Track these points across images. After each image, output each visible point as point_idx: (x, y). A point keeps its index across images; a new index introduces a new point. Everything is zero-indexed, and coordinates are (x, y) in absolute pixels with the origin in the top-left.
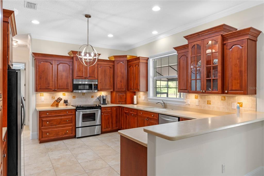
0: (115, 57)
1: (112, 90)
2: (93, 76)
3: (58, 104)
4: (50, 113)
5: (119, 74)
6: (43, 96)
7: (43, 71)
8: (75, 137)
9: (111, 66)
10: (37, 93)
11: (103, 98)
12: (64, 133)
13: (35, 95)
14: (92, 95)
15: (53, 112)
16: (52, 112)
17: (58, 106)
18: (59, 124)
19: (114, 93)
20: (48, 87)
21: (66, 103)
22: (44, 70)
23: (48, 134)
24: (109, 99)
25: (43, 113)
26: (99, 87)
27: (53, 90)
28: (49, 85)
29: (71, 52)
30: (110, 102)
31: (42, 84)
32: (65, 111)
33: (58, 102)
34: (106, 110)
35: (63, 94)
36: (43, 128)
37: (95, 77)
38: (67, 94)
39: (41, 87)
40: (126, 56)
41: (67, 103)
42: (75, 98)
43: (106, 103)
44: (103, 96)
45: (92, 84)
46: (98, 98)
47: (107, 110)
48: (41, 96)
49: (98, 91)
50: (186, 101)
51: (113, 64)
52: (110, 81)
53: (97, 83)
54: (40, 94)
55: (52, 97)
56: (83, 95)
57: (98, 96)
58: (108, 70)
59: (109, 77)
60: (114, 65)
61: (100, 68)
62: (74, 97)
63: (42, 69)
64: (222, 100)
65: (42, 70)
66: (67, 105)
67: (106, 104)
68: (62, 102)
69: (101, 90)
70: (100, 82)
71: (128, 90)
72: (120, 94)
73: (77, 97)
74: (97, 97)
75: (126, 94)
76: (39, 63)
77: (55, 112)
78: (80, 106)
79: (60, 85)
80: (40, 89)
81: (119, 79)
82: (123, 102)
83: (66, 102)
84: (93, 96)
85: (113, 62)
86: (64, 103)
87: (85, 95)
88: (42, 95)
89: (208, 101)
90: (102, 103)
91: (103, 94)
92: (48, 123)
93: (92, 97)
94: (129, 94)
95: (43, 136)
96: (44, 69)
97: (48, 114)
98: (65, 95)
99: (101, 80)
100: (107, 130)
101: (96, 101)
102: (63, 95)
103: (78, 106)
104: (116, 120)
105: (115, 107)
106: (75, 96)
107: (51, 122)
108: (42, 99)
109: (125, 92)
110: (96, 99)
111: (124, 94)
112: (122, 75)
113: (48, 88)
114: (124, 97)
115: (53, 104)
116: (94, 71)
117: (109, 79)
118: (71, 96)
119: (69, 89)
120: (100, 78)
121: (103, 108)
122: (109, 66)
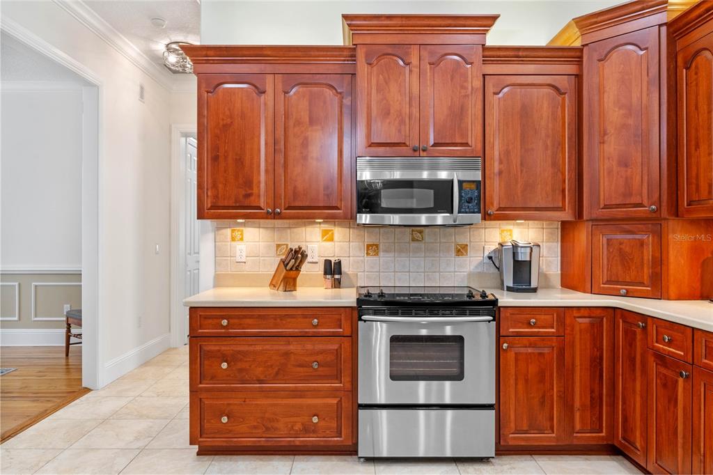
0: (587, 23)
1: (567, 215)
2: (458, 140)
3: (295, 279)
4: (236, 321)
5: (614, 116)
6: (242, 239)
7: (227, 124)
8: (349, 450)
9: (565, 83)
10: (218, 229)
11: (515, 254)
12: (298, 427)
13: (211, 236)
14: (462, 240)
15: (251, 317)
16: (245, 317)
17: (295, 285)
18: (275, 379)
19: (582, 236)
20: (248, 196)
21: (332, 273)
22: (229, 121)
23: (225, 419)
24: (549, 262)
25: (206, 318)
26: (495, 193)
27: (268, 212)
28: (251, 187)
30: (557, 281)
31: (220, 186)
32: (305, 317)
33: (288, 267)
34: (529, 325)
35: (325, 233)
36: (207, 390)
37: (466, 144)
38: (339, 232)
39: (216, 197)
41: (340, 273)
42: (377, 254)
43: (534, 285)
44: (515, 247)
45: (452, 181)
46: (490, 258)
47: (535, 326)
48: (233, 239)
49: (487, 217)
51: (571, 69)
52: (554, 164)
53: (478, 175)
54: (229, 231)
55: (278, 246)
56: (413, 240)
57: (492, 247)
58: (545, 105)
59: (549, 143)
60: (579, 77)
61: (496, 98)
62: (373, 249)
63: (223, 120)
65: (221, 123)
66: (337, 284)
67: (535, 290)
68: (312, 269)
69: (505, 214)
70: (500, 173)
71: (676, 212)
72: (620, 237)
73: (386, 251)
74: (486, 254)
75: (660, 236)
76: (208, 92)
77: (259, 317)
78: (382, 295)
79: (295, 187)
80: (213, 207)
81: (612, 147)
82: (642, 284)
83: (333, 269)
84: (465, 247)
85: (575, 56)
86: (326, 273)
87: (427, 239)
88: (237, 234)
90: (509, 282)
91: (521, 233)
92: (224, 365)
93: (461, 250)
95: (207, 425)
96: (231, 117)
97: (225, 322)
98: (332, 240)
99: (501, 162)
100: (535, 438)
101: (479, 270)
102: (323, 237)
103: (369, 295)
104: (592, 391)
105: (582, 312)
106: (377, 246)
107: (239, 365)
108: (238, 253)
109: (654, 223)
110: (482, 263)
111: (649, 239)
112: (631, 121)
113: (247, 202)
114: (648, 253)
115: (275, 274)
116: (463, 109)
117: (549, 152)
118: (357, 243)
119: (339, 209)
120: (496, 149)
121: (508, 314)
122: (548, 82)
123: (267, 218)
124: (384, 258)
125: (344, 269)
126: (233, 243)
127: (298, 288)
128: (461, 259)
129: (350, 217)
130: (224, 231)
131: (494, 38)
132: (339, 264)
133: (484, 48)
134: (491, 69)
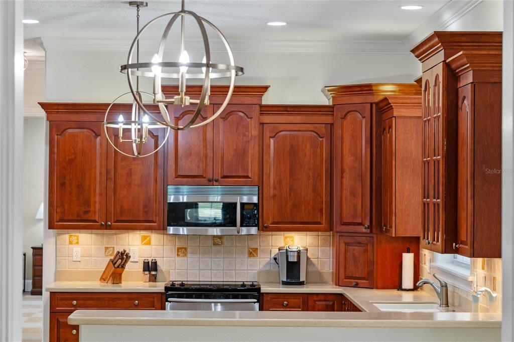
1: (325, 228)
2: (241, 174)
3: (120, 275)
4: (82, 302)
5: (348, 160)
6: (77, 243)
7: (71, 159)
9: (322, 129)
10: (59, 234)
11: (287, 257)
13: (53, 240)
14: (253, 245)
15: (93, 299)
16: (88, 299)
17: (120, 279)
19: (335, 243)
20: (86, 212)
21: (149, 271)
22: (73, 157)
25: (62, 299)
26: (269, 213)
27: (102, 224)
28: (89, 206)
31: (66, 205)
32: (129, 299)
33: (116, 266)
34: (283, 306)
35: (144, 238)
37: (247, 177)
38: (155, 237)
39: (63, 213)
40: (368, 88)
41: (156, 270)
42: (185, 255)
43: (302, 280)
44: (288, 251)
45: (235, 204)
46: (275, 259)
47: (288, 306)
48: (71, 243)
49: (264, 229)
51: (325, 119)
52: (315, 190)
53: (255, 200)
54: (67, 236)
55: (107, 248)
56: (215, 244)
58: (308, 146)
59: (311, 174)
60: (332, 125)
61: (272, 141)
62: (182, 251)
63: (69, 156)
65: (67, 158)
66: (153, 279)
67: (302, 283)
69: (279, 225)
70: (274, 196)
71: (381, 230)
72: (356, 246)
73: (192, 253)
74: (273, 255)
75: (374, 248)
76: (57, 135)
77: (98, 299)
78: (182, 285)
79: (122, 206)
80: (61, 220)
81: (347, 182)
82: (365, 278)
83: (150, 267)
84: (256, 250)
85: (329, 111)
86: (144, 270)
87: (225, 243)
88: (74, 239)
90: (284, 278)
91: (300, 239)
93: (253, 253)
94: (384, 247)
96: (75, 154)
97: (75, 302)
98: (149, 243)
99: (275, 188)
101: (267, 268)
102: (142, 241)
103: (173, 284)
106: (185, 249)
108: (74, 255)
109: (369, 236)
110: (269, 263)
111: (368, 247)
113: (86, 217)
114: (368, 256)
115: (105, 271)
116: (244, 153)
117: (311, 181)
118: (169, 247)
119: (154, 222)
120: (271, 176)
121: (269, 298)
122: (311, 129)
123: (100, 229)
124: (191, 259)
125: (159, 267)
126: (70, 246)
127: (122, 282)
128: (252, 259)
129: (162, 229)
130: (63, 236)
131: (268, 99)
132: (155, 264)
133: (261, 106)
134: (267, 119)
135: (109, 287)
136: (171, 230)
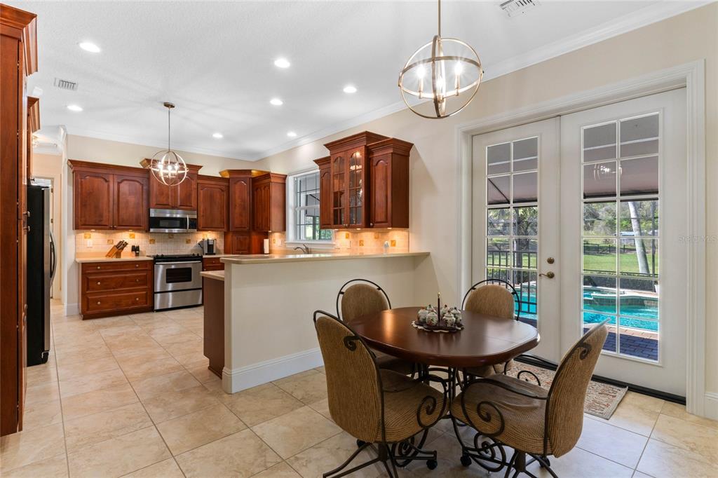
0: (231, 172)
1: (225, 230)
2: (189, 205)
3: (121, 253)
4: (103, 267)
5: (238, 201)
6: (90, 238)
8: (151, 309)
9: (223, 188)
10: (78, 233)
11: (208, 243)
12: (130, 303)
13: (73, 236)
14: (188, 238)
15: (109, 265)
16: (106, 266)
17: (120, 255)
18: (121, 286)
19: (230, 236)
20: (101, 221)
21: (136, 251)
22: (92, 191)
23: (99, 303)
24: (220, 245)
25: (90, 266)
26: (201, 222)
27: (110, 228)
28: (102, 217)
29: (146, 161)
30: (223, 252)
31: (87, 217)
32: (133, 264)
33: (119, 248)
34: (213, 263)
35: (131, 235)
36: (90, 293)
37: (191, 206)
38: (137, 235)
39: (85, 221)
40: (249, 171)
41: (138, 250)
42: (154, 243)
43: (214, 252)
44: (208, 240)
45: (186, 219)
46: (199, 244)
48: (85, 238)
49: (198, 230)
50: (334, 243)
51: (225, 184)
52: (221, 213)
53: (195, 217)
54: (83, 234)
55: (109, 240)
56: (170, 238)
57: (200, 240)
58: (218, 195)
59: (220, 207)
60: (229, 187)
61: (202, 191)
62: (152, 241)
63: (89, 190)
64: (375, 238)
65: (88, 192)
66: (137, 255)
67: (215, 254)
68: (128, 249)
69: (205, 229)
70: (203, 216)
71: (254, 230)
72: (241, 237)
73: (158, 242)
74: (198, 242)
75: (250, 238)
76: (81, 179)
77: (113, 265)
78: (162, 256)
79: (123, 218)
80: (84, 225)
81: (237, 210)
82: (246, 250)
83: (135, 249)
84: (190, 240)
85: (228, 180)
86: (132, 250)
87: (175, 237)
88: (88, 235)
89: (360, 241)
90: (206, 251)
91: (210, 236)
92: (99, 283)
93: (188, 242)
94: (255, 237)
95: (90, 306)
96: (93, 189)
97: (99, 268)
98: (134, 238)
99: (203, 212)
101: (194, 248)
102: (130, 237)
103: (157, 256)
106: (155, 239)
107: (105, 283)
108: (88, 244)
109: (249, 233)
110: (196, 246)
111: (247, 237)
112: (243, 203)
113: (100, 223)
114: (247, 241)
115: (110, 252)
116: (190, 195)
117: (219, 210)
118: (145, 239)
119: (142, 227)
120: (202, 208)
121: (206, 261)
122: (219, 187)
124: (156, 245)
125: (140, 249)
127: (121, 257)
128: (188, 245)
129: (147, 231)
130: (80, 234)
131: (201, 172)
132: (138, 247)
133: (198, 175)
134: (199, 181)
135: (114, 259)
136: (152, 230)
